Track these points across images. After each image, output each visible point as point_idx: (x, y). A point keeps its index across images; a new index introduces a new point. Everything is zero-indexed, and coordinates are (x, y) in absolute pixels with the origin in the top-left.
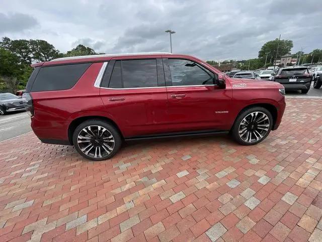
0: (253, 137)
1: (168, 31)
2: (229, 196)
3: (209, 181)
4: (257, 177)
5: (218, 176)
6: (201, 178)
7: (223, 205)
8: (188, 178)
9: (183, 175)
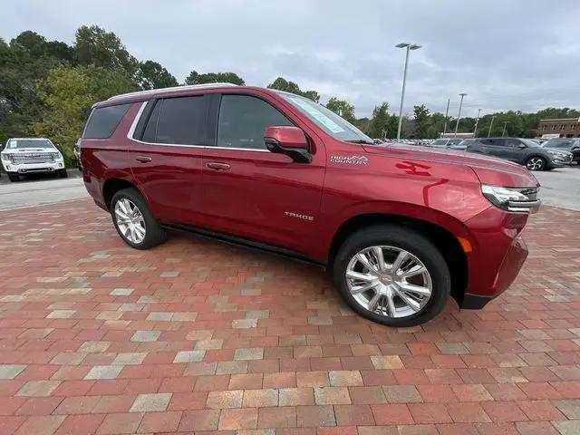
1: (401, 46)
2: (104, 346)
3: (126, 316)
4: (191, 346)
5: (152, 316)
6: (126, 307)
7: (76, 351)
8: (117, 299)
9: (119, 294)
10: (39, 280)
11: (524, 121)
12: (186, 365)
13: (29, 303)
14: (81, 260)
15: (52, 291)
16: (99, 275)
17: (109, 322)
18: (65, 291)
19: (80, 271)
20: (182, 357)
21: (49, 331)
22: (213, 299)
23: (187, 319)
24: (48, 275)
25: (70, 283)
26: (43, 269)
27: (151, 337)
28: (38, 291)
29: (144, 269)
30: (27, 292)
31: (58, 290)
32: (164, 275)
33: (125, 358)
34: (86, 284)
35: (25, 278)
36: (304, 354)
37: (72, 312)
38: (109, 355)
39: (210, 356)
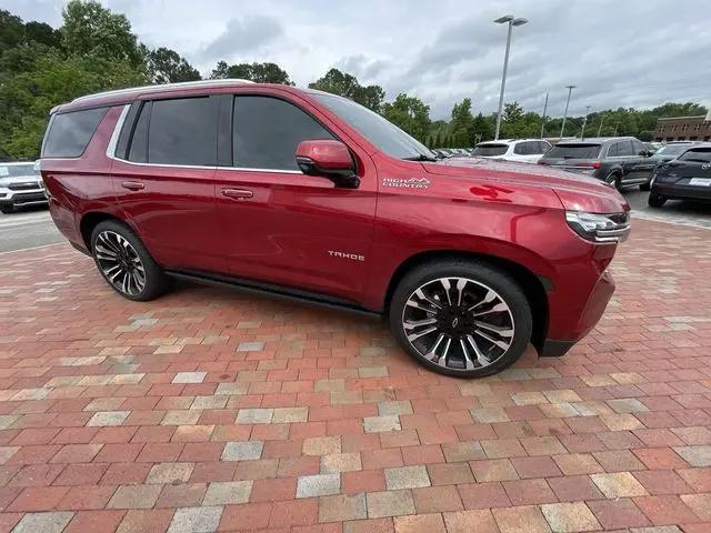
0: (455, 352)
1: (502, 21)
2: (185, 472)
3: (205, 418)
4: (316, 467)
5: (243, 416)
6: (202, 403)
7: (143, 483)
8: (185, 389)
9: (185, 381)
10: (66, 362)
11: (638, 120)
12: (318, 501)
13: (57, 401)
14: (119, 329)
15: (86, 380)
16: (149, 351)
17: (183, 429)
18: (107, 380)
19: (121, 345)
20: (307, 486)
21: (95, 448)
22: (322, 385)
23: (295, 419)
24: (78, 353)
25: (109, 367)
26: (67, 343)
27: (251, 451)
28: (64, 380)
29: (211, 339)
30: (52, 383)
31: (94, 378)
32: (243, 348)
33: (223, 491)
34: (134, 367)
35: (43, 361)
36: (489, 474)
37: (124, 414)
38: (196, 487)
39: (349, 484)
